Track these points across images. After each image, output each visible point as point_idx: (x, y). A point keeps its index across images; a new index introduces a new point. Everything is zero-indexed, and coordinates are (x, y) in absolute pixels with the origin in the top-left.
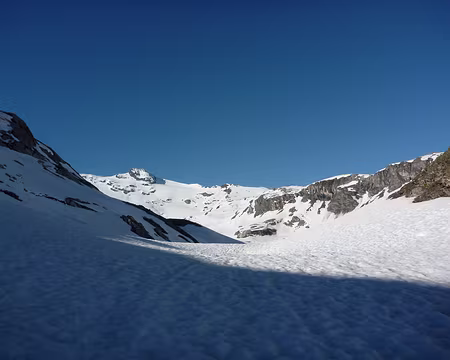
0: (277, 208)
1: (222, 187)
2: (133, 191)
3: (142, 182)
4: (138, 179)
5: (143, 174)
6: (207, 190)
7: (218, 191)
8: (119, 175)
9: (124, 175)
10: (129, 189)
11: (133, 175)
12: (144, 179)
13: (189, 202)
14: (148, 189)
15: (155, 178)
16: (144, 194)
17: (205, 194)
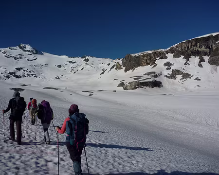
0: (148, 64)
1: (83, 58)
2: (21, 58)
3: (27, 53)
4: (25, 51)
5: (28, 48)
6: (72, 59)
7: (79, 60)
8: (12, 47)
9: (15, 48)
10: (18, 56)
11: (21, 48)
12: (29, 51)
13: (60, 66)
14: (32, 57)
15: (36, 51)
16: (29, 60)
17: (71, 62)
